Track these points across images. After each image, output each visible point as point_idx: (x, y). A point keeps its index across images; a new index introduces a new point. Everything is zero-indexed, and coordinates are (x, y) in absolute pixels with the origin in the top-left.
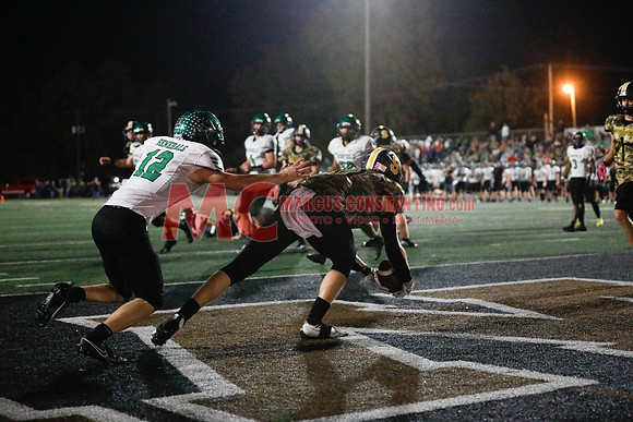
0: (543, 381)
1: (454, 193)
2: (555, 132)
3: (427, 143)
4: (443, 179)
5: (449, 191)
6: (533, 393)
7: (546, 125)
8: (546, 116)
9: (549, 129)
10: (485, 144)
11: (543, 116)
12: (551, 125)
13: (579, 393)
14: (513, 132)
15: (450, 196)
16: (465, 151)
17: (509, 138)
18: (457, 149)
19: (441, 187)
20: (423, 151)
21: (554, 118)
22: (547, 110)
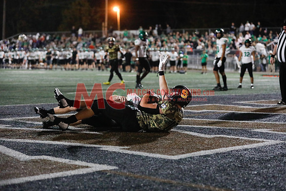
0: (87, 167)
1: (51, 65)
2: (108, 33)
3: (37, 37)
4: (44, 57)
5: (48, 64)
6: (82, 173)
7: (103, 29)
8: (103, 24)
9: (105, 31)
10: (69, 38)
11: (101, 24)
12: (106, 29)
13: (106, 173)
14: (85, 32)
15: (48, 67)
16: (58, 42)
17: (82, 35)
18: (53, 41)
19: (44, 61)
20: (34, 41)
21: (108, 24)
22: (104, 21)
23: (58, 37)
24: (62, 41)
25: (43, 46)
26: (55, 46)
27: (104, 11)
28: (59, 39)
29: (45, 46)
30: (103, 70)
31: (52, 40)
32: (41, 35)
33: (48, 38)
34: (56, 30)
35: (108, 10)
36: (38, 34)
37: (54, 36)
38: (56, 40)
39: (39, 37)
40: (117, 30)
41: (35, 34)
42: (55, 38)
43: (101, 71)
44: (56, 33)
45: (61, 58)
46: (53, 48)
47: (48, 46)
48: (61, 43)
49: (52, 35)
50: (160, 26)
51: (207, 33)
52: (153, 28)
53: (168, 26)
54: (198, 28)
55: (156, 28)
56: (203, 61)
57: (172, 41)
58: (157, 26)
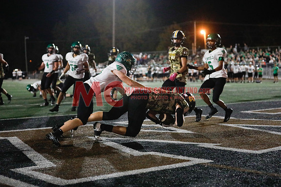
1: (152, 78)
2: (197, 51)
3: (140, 56)
4: (147, 72)
5: (150, 77)
6: (184, 166)
7: (193, 48)
8: (193, 44)
9: (194, 50)
10: (166, 56)
11: (191, 44)
12: (195, 48)
13: (204, 166)
15: (150, 79)
16: (157, 59)
19: (146, 75)
20: (138, 60)
21: (197, 45)
22: (193, 42)
23: (157, 55)
24: (160, 58)
25: (145, 63)
26: (155, 63)
27: (193, 34)
28: (158, 57)
29: (147, 63)
30: (194, 81)
31: (152, 58)
32: (143, 54)
33: (149, 56)
34: (155, 50)
35: (197, 33)
36: (141, 54)
37: (154, 55)
38: (155, 58)
39: (142, 56)
40: (204, 48)
41: (139, 54)
42: (154, 57)
43: (192, 82)
44: (155, 52)
45: (160, 72)
46: (153, 64)
47: (149, 63)
48: (160, 60)
49: (152, 54)
50: (239, 45)
51: (277, 50)
52: (234, 47)
53: (245, 44)
54: (270, 45)
55: (236, 47)
56: (274, 72)
57: (249, 57)
58: (236, 44)
